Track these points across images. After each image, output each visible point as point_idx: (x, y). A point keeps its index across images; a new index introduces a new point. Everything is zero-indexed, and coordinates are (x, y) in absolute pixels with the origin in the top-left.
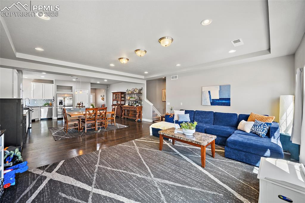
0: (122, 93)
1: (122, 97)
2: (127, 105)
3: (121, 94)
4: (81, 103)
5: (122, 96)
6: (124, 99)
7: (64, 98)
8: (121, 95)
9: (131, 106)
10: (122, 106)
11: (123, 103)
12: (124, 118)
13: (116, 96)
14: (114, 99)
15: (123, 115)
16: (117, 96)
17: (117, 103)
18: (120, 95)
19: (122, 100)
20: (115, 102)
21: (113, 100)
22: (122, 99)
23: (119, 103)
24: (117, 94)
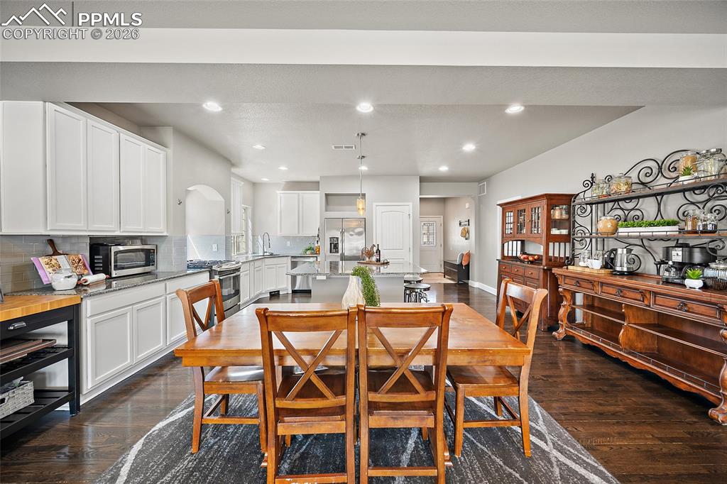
0: (553, 200)
1: (551, 223)
2: (590, 264)
3: (551, 207)
4: (375, 249)
5: (557, 214)
6: (564, 232)
7: (342, 233)
8: (549, 212)
9: (631, 274)
10: (555, 270)
11: (558, 251)
12: (569, 339)
13: (517, 221)
14: (508, 231)
15: (564, 322)
16: (525, 218)
17: (523, 252)
18: (542, 212)
19: (551, 238)
20: (514, 249)
21: (505, 238)
22: (555, 232)
23: (537, 249)
24: (521, 207)
